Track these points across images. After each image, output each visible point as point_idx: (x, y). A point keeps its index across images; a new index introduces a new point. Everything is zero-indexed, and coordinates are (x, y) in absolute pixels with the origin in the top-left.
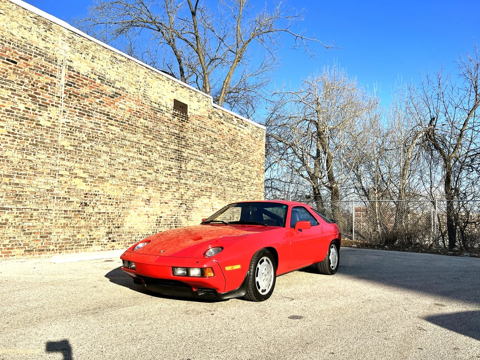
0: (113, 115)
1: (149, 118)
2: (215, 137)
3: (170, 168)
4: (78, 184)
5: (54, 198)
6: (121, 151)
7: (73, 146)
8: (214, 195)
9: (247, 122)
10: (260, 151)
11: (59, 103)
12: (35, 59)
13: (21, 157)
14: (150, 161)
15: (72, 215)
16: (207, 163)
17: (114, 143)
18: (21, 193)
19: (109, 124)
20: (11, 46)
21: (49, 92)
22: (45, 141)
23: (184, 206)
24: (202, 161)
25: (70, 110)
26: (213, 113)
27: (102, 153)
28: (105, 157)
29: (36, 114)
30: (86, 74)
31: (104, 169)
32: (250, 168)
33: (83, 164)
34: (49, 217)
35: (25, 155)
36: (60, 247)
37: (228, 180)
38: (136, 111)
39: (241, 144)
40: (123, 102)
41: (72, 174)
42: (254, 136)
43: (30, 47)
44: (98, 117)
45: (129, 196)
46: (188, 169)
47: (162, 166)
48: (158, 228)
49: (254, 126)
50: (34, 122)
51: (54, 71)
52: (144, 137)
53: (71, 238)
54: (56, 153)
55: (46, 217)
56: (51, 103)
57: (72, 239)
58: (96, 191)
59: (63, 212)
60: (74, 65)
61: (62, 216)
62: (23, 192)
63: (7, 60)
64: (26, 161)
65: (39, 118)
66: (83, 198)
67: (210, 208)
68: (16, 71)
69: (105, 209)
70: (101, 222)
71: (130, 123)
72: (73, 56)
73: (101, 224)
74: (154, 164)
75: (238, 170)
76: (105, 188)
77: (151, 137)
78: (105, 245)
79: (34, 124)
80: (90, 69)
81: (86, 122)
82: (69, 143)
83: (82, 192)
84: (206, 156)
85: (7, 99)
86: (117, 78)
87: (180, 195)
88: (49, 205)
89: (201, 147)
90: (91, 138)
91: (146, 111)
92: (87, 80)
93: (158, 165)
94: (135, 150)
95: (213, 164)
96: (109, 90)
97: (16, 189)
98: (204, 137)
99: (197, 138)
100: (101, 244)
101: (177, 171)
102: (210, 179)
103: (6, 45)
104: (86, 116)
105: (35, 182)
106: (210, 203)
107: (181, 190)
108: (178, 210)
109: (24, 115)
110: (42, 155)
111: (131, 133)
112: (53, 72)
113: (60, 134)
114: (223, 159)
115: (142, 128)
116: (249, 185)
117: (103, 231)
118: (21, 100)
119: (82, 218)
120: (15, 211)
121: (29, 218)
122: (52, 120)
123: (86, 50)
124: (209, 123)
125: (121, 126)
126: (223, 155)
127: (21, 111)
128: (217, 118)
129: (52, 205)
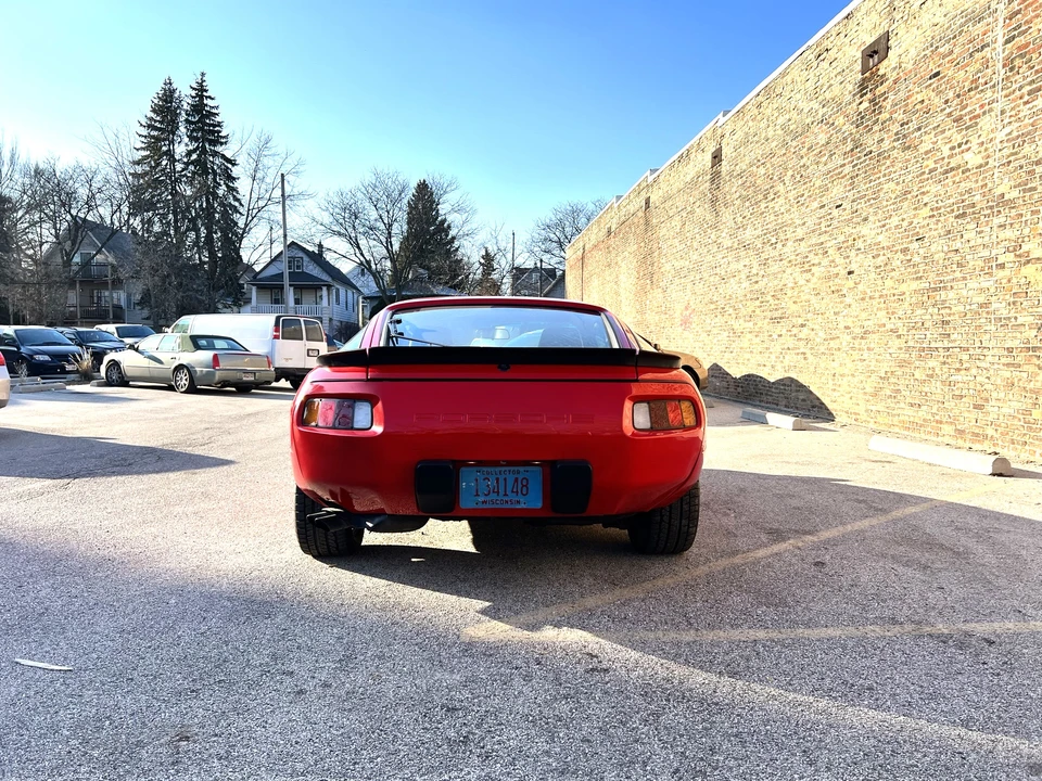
5: (990, 321)
7: (1019, 185)
11: (994, 100)
13: (946, 249)
15: (1022, 359)
18: (949, 318)
20: (934, 47)
21: (981, 87)
25: (1014, 99)
29: (963, 151)
34: (983, 364)
41: (1020, 256)
50: (960, 170)
51: (987, 31)
54: (991, 218)
55: (979, 362)
56: (982, 111)
57: (1022, 420)
61: (1002, 360)
62: (950, 315)
63: (931, 78)
64: (952, 255)
65: (967, 156)
68: (939, 88)
82: (1012, 183)
88: (984, 338)
97: (943, 311)
103: (929, 52)
109: (949, 164)
113: (997, 171)
118: (945, 138)
120: (941, 352)
122: (986, 146)
127: (946, 160)
129: (988, 336)
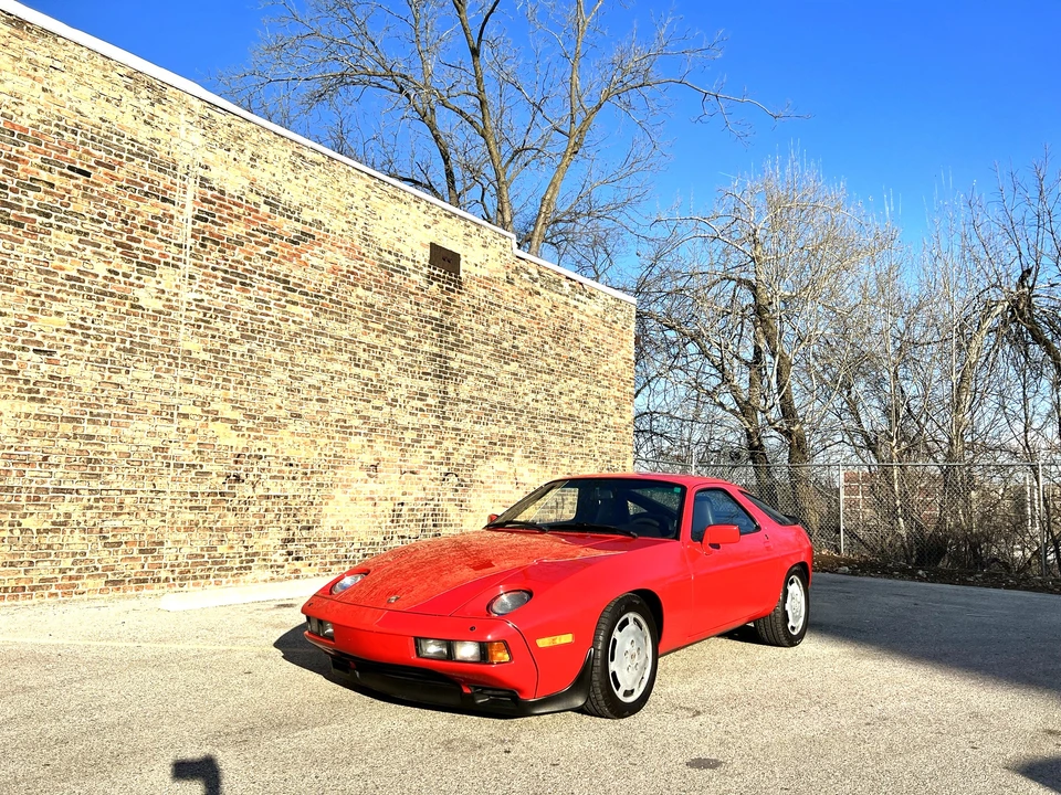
0: (296, 281)
1: (376, 286)
2: (523, 324)
3: (422, 396)
4: (221, 435)
5: (168, 465)
6: (314, 361)
7: (211, 351)
8: (519, 453)
9: (592, 288)
10: (623, 352)
11: (179, 260)
12: (128, 166)
13: (99, 379)
14: (378, 381)
15: (208, 502)
16: (504, 382)
17: (299, 343)
18: (99, 457)
19: (287, 301)
20: (79, 138)
21: (160, 236)
22: (151, 342)
23: (453, 479)
24: (493, 378)
25: (204, 274)
26: (516, 271)
27: (273, 364)
28: (279, 373)
29: (132, 284)
30: (238, 194)
31: (277, 400)
32: (601, 390)
33: (232, 391)
34: (158, 508)
35: (107, 374)
36: (181, 573)
37: (551, 418)
38: (348, 272)
39: (580, 337)
40: (318, 252)
41: (208, 412)
42: (608, 319)
43: (118, 140)
44: (265, 286)
45: (332, 458)
46: (462, 396)
47: (403, 391)
48: (395, 527)
49: (608, 298)
50: (128, 302)
51: (171, 189)
52: (365, 327)
53: (206, 553)
54: (173, 367)
55: (151, 506)
56: (162, 260)
57: (206, 556)
58: (259, 449)
59: (189, 496)
60: (214, 175)
61: (185, 504)
62: (102, 453)
63: (70, 168)
64: (110, 387)
65: (138, 293)
66: (232, 464)
67: (512, 483)
68: (89, 192)
69: (279, 487)
70: (270, 516)
71: (334, 297)
72: (210, 157)
73: (271, 522)
74: (387, 386)
75: (574, 396)
76: (278, 442)
77: (381, 327)
78: (278, 567)
79: (128, 307)
80: (246, 183)
81: (239, 298)
82: (202, 346)
83: (229, 452)
84: (501, 367)
85: (70, 254)
86: (305, 199)
87: (443, 455)
88: (158, 482)
89: (490, 348)
90: (250, 333)
91: (369, 269)
92: (240, 206)
93: (395, 388)
94: (346, 357)
95: (517, 383)
96: (288, 227)
97: (88, 447)
98: (498, 324)
99: (481, 328)
100: (271, 567)
101: (437, 400)
102: (509, 417)
103: (68, 136)
104: (238, 285)
105: (128, 432)
106: (513, 470)
107: (446, 444)
108: (440, 488)
109: (105, 286)
110: (144, 373)
111: (337, 320)
112: (169, 192)
113: (182, 327)
114: (540, 372)
115: (360, 309)
116: (598, 430)
117: (274, 537)
118: (100, 254)
119: (229, 510)
120: (85, 495)
121: (116, 510)
122: (166, 296)
123: (239, 141)
124: (509, 293)
125: (315, 306)
126: (540, 363)
127: (100, 279)
128: (525, 280)
129: (164, 481)
